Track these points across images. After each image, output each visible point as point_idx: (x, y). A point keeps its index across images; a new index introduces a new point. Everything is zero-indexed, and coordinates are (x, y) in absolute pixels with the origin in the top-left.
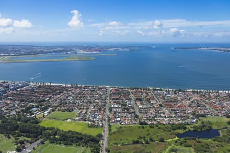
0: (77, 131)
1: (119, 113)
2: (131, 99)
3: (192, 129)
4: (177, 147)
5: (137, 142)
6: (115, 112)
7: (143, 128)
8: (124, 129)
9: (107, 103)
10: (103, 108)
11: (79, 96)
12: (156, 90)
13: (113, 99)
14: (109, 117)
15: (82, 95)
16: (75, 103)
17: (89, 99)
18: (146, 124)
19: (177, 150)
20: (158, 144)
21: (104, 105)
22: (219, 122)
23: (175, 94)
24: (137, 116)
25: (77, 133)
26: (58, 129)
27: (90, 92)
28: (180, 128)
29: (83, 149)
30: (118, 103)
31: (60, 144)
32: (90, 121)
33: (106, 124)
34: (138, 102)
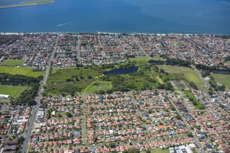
0: (23, 74)
1: (62, 58)
2: (77, 45)
3: (118, 68)
4: (100, 82)
5: (70, 80)
6: (59, 58)
7: (79, 69)
8: (62, 71)
9: (54, 49)
10: (48, 55)
11: (30, 44)
12: (103, 35)
13: (60, 46)
14: (52, 62)
15: (33, 43)
16: (25, 51)
17: (38, 46)
18: (82, 66)
19: (99, 84)
20: (86, 80)
21: (51, 52)
22: (143, 61)
23: (119, 37)
24: (76, 60)
25: (23, 76)
26: (8, 74)
27: (40, 40)
28: (108, 67)
29: (25, 88)
30: (64, 49)
31: (9, 85)
32: (35, 66)
33: (48, 68)
34: (82, 47)
